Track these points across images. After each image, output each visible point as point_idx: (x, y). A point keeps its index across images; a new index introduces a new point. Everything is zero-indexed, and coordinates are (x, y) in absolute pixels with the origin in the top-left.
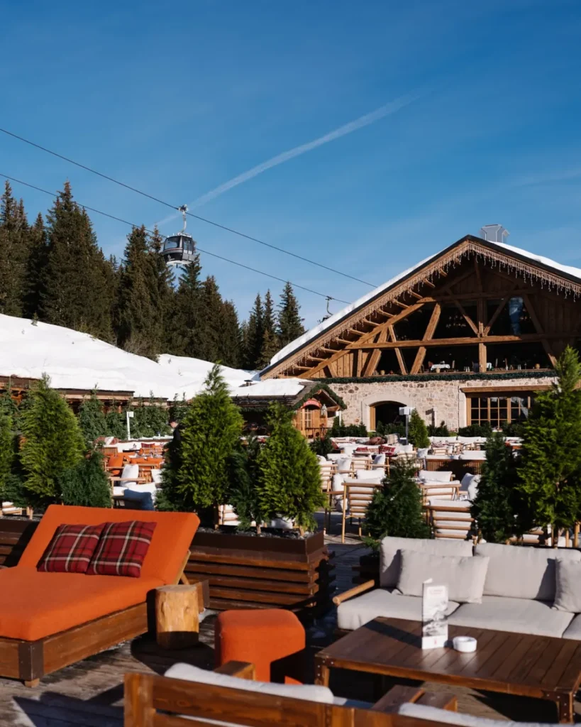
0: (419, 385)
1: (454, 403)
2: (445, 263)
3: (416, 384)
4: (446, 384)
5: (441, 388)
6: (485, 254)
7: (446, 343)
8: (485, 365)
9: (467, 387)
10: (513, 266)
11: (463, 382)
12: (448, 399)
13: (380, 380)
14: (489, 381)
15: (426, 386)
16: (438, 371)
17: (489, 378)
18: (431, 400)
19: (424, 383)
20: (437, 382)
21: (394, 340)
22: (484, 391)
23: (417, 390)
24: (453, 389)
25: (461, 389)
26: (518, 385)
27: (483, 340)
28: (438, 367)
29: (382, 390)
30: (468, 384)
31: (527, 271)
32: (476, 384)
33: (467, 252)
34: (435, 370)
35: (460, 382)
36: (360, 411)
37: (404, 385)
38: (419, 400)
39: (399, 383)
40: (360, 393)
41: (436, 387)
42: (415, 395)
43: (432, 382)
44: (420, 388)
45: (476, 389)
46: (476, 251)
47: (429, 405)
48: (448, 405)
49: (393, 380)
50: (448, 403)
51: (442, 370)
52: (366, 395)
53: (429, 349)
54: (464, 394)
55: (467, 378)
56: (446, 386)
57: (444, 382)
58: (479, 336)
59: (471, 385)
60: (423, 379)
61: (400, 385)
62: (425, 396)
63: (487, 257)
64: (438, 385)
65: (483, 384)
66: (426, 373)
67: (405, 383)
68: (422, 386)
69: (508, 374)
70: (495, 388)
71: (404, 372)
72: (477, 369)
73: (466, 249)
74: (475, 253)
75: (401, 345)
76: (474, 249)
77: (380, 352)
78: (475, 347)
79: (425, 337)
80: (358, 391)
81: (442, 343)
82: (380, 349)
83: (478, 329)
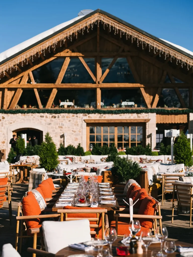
0: (52, 117)
1: (78, 130)
2: (81, 27)
3: (51, 116)
4: (73, 116)
5: (69, 119)
6: (110, 24)
7: (73, 87)
8: (100, 104)
9: (88, 118)
10: (130, 34)
11: (86, 115)
12: (75, 127)
13: (23, 112)
14: (104, 115)
15: (58, 117)
16: (66, 107)
17: (105, 112)
18: (62, 127)
19: (57, 115)
20: (66, 115)
21: (33, 82)
22: (101, 122)
23: (51, 120)
24: (78, 120)
25: (84, 120)
26: (124, 118)
27: (100, 86)
28: (66, 104)
29: (24, 119)
30: (89, 117)
31: (140, 39)
32: (95, 117)
33: (97, 21)
34: (63, 106)
35: (83, 115)
36: (6, 135)
37: (41, 116)
38: (52, 128)
39: (37, 114)
40: (6, 121)
41: (65, 118)
42: (50, 124)
43: (62, 114)
44: (53, 119)
45: (95, 120)
46: (104, 21)
47: (60, 131)
48: (75, 132)
49: (33, 112)
50: (74, 130)
51: (69, 106)
52: (11, 123)
53: (60, 90)
54: (86, 124)
55: (89, 112)
56: (73, 117)
57: (71, 115)
58: (97, 83)
59: (91, 118)
60: (56, 112)
61: (38, 116)
62: (58, 124)
63: (112, 27)
64: (67, 117)
65: (100, 117)
66: (57, 108)
67: (42, 114)
68: (55, 117)
69: (118, 111)
70: (108, 120)
71: (41, 107)
72: (96, 106)
73: (96, 19)
74: (103, 22)
75: (39, 87)
76: (102, 20)
77: (22, 91)
78: (94, 91)
79: (57, 82)
80: (4, 120)
81: (71, 87)
82: (22, 89)
83: (96, 78)
